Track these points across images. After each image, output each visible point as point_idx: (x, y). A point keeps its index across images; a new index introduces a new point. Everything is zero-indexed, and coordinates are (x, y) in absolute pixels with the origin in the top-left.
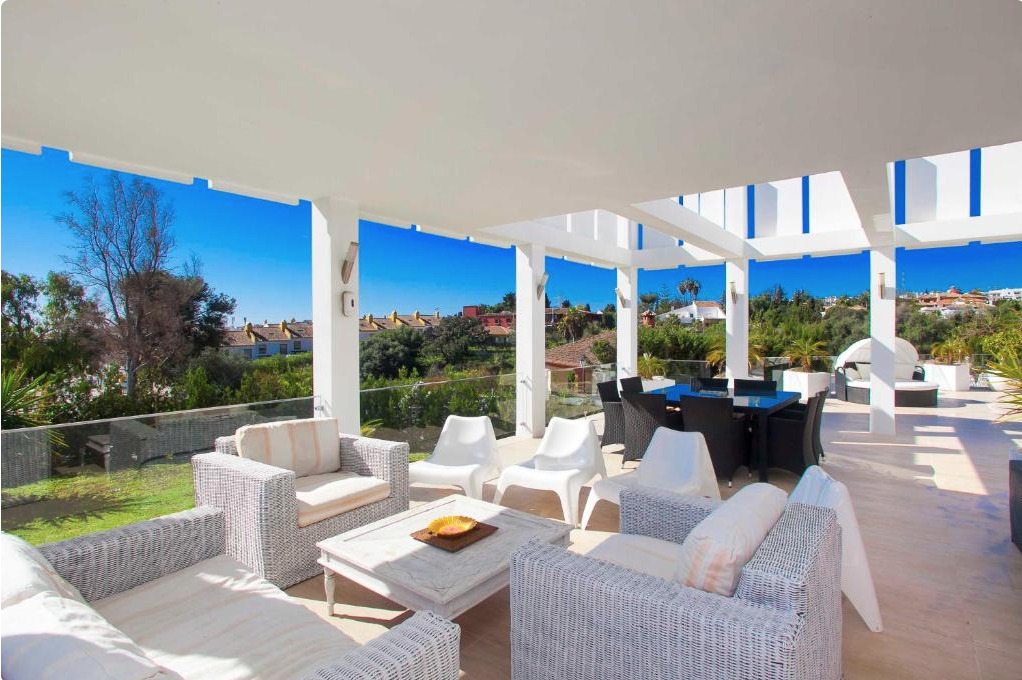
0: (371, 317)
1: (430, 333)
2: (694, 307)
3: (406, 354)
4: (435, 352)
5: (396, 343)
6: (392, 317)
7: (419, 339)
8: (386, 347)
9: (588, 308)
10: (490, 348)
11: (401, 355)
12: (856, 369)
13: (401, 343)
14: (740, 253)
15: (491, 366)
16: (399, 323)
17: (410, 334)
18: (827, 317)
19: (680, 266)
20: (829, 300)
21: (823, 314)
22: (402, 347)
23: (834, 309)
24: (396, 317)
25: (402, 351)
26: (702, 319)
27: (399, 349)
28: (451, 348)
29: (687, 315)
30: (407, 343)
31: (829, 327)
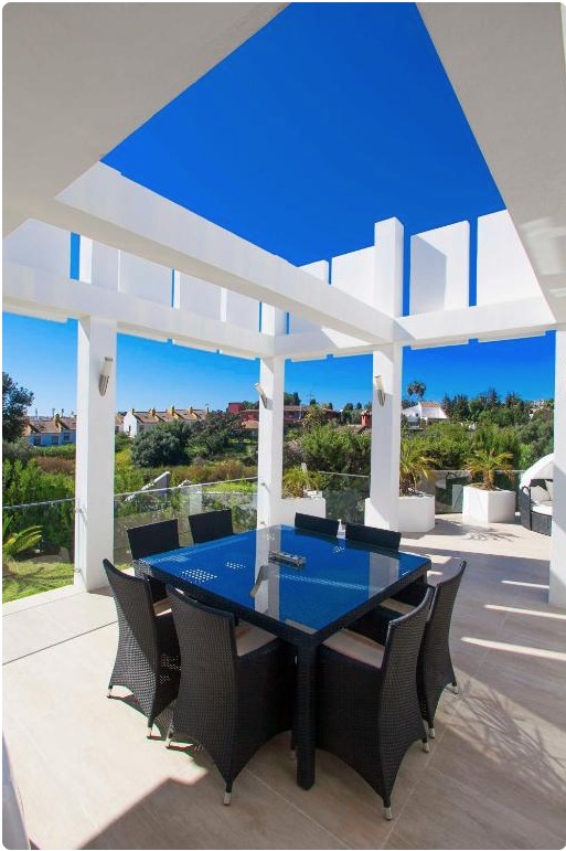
0: (154, 411)
1: (198, 426)
2: (419, 407)
3: (176, 444)
4: (201, 443)
5: (169, 434)
6: (170, 411)
7: (188, 431)
8: (161, 438)
9: (331, 407)
10: (245, 441)
11: (172, 445)
12: (545, 488)
13: (173, 434)
14: (387, 336)
15: (244, 457)
16: (176, 417)
17: (182, 426)
18: (534, 419)
19: (328, 356)
20: (538, 404)
21: (531, 416)
22: (173, 438)
23: (541, 412)
24: (173, 412)
25: (174, 441)
26: (426, 419)
27: (171, 441)
28: (213, 439)
29: (414, 415)
30: (179, 435)
31: (535, 429)
